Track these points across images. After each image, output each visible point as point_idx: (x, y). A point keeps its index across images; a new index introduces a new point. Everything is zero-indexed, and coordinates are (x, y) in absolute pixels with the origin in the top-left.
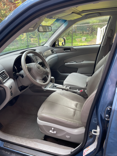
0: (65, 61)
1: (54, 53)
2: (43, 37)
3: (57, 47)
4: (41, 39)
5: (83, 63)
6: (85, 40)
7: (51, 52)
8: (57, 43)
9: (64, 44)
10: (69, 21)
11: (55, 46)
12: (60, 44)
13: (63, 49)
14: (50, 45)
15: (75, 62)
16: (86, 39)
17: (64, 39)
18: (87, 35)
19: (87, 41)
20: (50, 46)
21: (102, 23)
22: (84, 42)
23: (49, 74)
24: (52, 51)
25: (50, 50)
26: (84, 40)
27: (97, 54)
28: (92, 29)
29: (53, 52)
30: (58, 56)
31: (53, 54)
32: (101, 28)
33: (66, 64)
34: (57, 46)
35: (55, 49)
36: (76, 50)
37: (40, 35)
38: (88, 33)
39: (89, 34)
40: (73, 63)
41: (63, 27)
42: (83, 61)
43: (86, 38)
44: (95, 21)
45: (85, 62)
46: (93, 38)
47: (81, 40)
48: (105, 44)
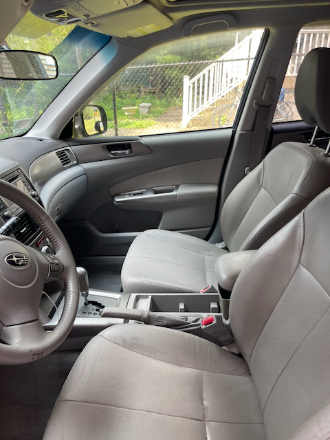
0: (113, 190)
1: (71, 163)
2: (16, 102)
3: (78, 138)
4: (11, 107)
5: (180, 196)
6: (149, 111)
7: (58, 161)
8: (76, 127)
9: (102, 129)
10: (120, 40)
11: (73, 137)
12: (90, 128)
13: (103, 147)
14: (52, 132)
15: (149, 190)
16: (149, 108)
17: (102, 110)
18: (151, 95)
19: (152, 112)
20: (53, 137)
21: (197, 62)
22: (147, 117)
23: (67, 273)
24: (61, 155)
25: (54, 153)
26: (147, 110)
27: (222, 160)
28: (163, 80)
29: (65, 160)
30: (85, 173)
31: (66, 166)
32: (193, 76)
33: (117, 200)
34: (80, 137)
35: (74, 149)
36: (150, 149)
37: (7, 94)
38: (152, 91)
39: (155, 93)
40: (142, 194)
41: (99, 64)
42: (177, 187)
43: (150, 104)
44: (170, 58)
45: (183, 191)
46: (167, 106)
47: (138, 112)
48: (250, 127)
